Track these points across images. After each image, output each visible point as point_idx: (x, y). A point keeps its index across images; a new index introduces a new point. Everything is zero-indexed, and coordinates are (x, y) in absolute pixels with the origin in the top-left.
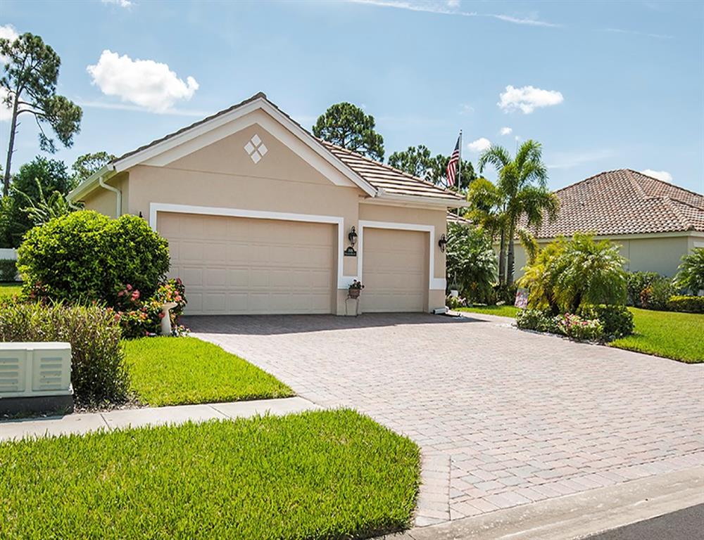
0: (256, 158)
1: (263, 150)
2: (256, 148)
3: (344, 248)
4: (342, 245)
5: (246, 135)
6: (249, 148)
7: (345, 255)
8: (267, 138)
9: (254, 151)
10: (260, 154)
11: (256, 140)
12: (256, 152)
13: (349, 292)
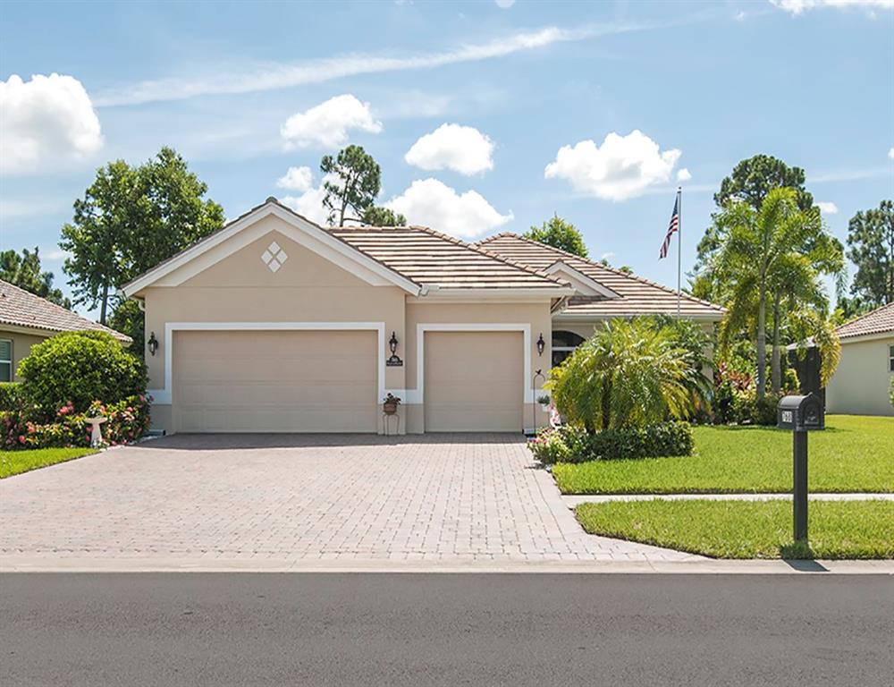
0: (274, 267)
1: (283, 257)
2: (274, 257)
3: (386, 357)
4: (383, 354)
5: (263, 243)
6: (266, 257)
7: (388, 365)
8: (286, 243)
9: (272, 260)
10: (279, 263)
11: (274, 247)
12: (275, 261)
13: (385, 407)
